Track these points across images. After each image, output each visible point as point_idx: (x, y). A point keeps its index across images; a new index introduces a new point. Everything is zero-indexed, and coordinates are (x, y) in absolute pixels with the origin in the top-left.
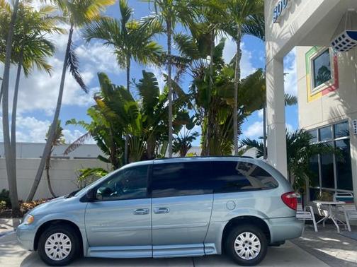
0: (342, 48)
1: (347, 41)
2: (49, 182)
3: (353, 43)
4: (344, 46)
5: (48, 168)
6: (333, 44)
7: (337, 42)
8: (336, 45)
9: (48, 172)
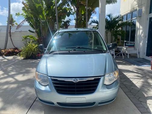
2: (12, 41)
5: (10, 36)
9: (11, 37)
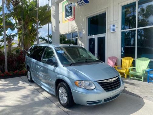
0: (80, 5)
1: (83, 2)
3: (84, 4)
4: (81, 4)
6: (78, 3)
7: (79, 2)
8: (79, 3)
